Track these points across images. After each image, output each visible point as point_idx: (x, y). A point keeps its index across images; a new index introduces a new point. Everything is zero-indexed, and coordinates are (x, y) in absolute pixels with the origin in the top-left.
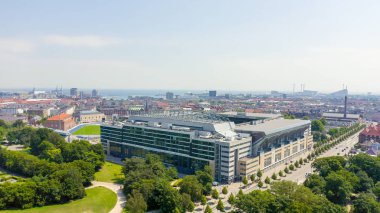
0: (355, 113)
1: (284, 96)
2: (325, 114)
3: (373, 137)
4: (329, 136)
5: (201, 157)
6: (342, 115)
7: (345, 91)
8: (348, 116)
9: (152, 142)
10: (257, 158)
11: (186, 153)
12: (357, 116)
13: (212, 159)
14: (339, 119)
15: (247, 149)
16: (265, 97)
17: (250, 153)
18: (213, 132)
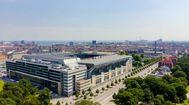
0: (161, 51)
1: (130, 42)
2: (145, 52)
3: (166, 64)
4: (143, 64)
5: (54, 80)
6: (154, 52)
7: (161, 40)
8: (157, 52)
9: (30, 71)
10: (90, 80)
11: (46, 78)
12: (162, 52)
13: (60, 81)
14: (152, 54)
15: (84, 74)
16: (120, 44)
17: (86, 77)
18: (63, 65)
